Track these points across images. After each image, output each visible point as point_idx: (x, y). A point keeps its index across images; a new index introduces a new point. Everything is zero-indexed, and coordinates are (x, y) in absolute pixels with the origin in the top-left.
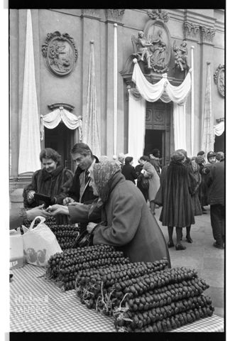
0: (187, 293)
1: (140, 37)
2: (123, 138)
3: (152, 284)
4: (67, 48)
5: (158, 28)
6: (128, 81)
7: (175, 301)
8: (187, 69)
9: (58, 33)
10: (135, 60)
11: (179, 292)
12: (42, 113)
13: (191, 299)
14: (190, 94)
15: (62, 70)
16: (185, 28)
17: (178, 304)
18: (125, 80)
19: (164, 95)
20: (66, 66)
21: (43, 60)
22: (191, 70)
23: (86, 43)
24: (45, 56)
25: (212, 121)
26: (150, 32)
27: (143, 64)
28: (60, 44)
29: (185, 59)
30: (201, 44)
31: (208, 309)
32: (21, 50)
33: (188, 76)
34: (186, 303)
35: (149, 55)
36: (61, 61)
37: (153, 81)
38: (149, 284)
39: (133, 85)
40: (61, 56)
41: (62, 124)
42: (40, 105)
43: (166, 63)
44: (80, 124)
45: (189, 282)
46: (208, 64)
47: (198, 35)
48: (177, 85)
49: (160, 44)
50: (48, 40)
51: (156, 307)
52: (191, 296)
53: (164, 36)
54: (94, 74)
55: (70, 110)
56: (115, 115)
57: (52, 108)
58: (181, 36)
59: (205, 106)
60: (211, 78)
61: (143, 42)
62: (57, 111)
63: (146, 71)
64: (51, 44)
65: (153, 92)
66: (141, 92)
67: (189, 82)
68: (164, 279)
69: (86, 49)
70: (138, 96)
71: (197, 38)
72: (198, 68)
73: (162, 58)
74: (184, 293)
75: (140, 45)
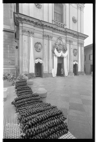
0: (56, 124)
1: (56, 43)
2: (52, 65)
3: (40, 119)
4: (40, 45)
5: (60, 41)
6: (53, 53)
7: (50, 128)
8: (67, 50)
9: (38, 42)
10: (55, 48)
11: (52, 123)
12: (35, 60)
13: (58, 126)
14: (68, 55)
15: (39, 50)
16: (66, 41)
17: (51, 130)
18: (53, 52)
19: (62, 56)
20: (40, 49)
21: (35, 48)
22: (68, 50)
23: (44, 44)
24: (35, 47)
25: (73, 61)
26: (58, 42)
27: (57, 49)
28: (38, 45)
29: (66, 47)
30: (70, 44)
31: (66, 130)
32: (30, 46)
33: (67, 51)
34: (55, 128)
35: (58, 47)
36: (39, 49)
37: (59, 52)
38: (38, 119)
39: (55, 53)
40: (39, 47)
41: (39, 62)
42: (34, 58)
43: (62, 48)
44: (43, 62)
45: (58, 116)
46: (72, 48)
47: (69, 42)
48: (65, 53)
49: (61, 44)
50: (36, 44)
51: (40, 133)
52: (58, 124)
53: (61, 42)
54: (46, 51)
55: (41, 59)
56: (51, 60)
57: (37, 59)
58: (65, 42)
59: (71, 58)
60: (72, 52)
61: (57, 44)
62: (38, 59)
63: (58, 50)
64: (36, 45)
65: (59, 55)
66: (56, 55)
67: (67, 52)
68: (46, 117)
69: (44, 46)
70: (56, 56)
71: (69, 43)
72: (69, 49)
73: (61, 47)
74: (54, 123)
75: (56, 44)
